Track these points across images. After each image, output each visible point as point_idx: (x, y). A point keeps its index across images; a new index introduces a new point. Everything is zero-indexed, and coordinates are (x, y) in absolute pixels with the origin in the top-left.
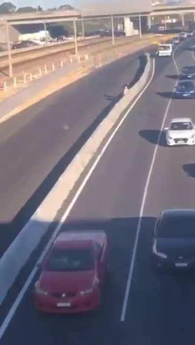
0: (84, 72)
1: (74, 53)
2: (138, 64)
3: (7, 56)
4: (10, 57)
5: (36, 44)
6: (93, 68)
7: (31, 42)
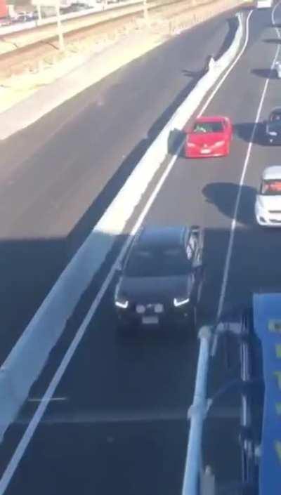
0: (156, 42)
1: (142, 17)
2: (226, 29)
3: (55, 24)
4: (59, 24)
5: (88, 8)
6: (168, 36)
7: (82, 5)
